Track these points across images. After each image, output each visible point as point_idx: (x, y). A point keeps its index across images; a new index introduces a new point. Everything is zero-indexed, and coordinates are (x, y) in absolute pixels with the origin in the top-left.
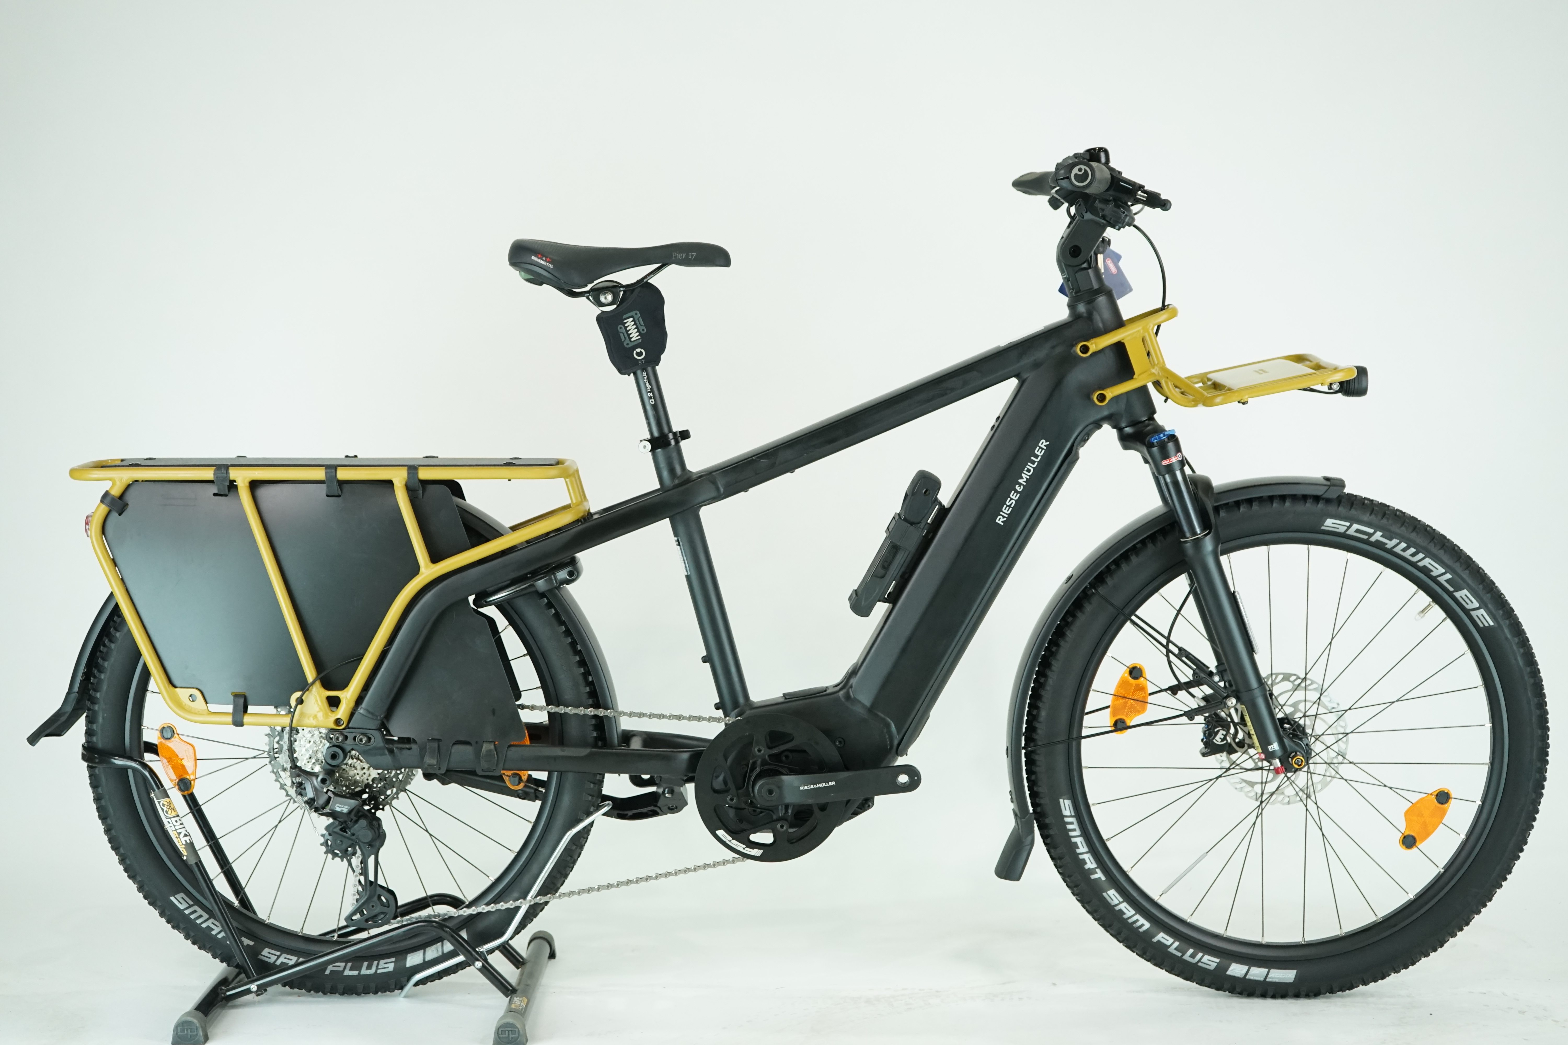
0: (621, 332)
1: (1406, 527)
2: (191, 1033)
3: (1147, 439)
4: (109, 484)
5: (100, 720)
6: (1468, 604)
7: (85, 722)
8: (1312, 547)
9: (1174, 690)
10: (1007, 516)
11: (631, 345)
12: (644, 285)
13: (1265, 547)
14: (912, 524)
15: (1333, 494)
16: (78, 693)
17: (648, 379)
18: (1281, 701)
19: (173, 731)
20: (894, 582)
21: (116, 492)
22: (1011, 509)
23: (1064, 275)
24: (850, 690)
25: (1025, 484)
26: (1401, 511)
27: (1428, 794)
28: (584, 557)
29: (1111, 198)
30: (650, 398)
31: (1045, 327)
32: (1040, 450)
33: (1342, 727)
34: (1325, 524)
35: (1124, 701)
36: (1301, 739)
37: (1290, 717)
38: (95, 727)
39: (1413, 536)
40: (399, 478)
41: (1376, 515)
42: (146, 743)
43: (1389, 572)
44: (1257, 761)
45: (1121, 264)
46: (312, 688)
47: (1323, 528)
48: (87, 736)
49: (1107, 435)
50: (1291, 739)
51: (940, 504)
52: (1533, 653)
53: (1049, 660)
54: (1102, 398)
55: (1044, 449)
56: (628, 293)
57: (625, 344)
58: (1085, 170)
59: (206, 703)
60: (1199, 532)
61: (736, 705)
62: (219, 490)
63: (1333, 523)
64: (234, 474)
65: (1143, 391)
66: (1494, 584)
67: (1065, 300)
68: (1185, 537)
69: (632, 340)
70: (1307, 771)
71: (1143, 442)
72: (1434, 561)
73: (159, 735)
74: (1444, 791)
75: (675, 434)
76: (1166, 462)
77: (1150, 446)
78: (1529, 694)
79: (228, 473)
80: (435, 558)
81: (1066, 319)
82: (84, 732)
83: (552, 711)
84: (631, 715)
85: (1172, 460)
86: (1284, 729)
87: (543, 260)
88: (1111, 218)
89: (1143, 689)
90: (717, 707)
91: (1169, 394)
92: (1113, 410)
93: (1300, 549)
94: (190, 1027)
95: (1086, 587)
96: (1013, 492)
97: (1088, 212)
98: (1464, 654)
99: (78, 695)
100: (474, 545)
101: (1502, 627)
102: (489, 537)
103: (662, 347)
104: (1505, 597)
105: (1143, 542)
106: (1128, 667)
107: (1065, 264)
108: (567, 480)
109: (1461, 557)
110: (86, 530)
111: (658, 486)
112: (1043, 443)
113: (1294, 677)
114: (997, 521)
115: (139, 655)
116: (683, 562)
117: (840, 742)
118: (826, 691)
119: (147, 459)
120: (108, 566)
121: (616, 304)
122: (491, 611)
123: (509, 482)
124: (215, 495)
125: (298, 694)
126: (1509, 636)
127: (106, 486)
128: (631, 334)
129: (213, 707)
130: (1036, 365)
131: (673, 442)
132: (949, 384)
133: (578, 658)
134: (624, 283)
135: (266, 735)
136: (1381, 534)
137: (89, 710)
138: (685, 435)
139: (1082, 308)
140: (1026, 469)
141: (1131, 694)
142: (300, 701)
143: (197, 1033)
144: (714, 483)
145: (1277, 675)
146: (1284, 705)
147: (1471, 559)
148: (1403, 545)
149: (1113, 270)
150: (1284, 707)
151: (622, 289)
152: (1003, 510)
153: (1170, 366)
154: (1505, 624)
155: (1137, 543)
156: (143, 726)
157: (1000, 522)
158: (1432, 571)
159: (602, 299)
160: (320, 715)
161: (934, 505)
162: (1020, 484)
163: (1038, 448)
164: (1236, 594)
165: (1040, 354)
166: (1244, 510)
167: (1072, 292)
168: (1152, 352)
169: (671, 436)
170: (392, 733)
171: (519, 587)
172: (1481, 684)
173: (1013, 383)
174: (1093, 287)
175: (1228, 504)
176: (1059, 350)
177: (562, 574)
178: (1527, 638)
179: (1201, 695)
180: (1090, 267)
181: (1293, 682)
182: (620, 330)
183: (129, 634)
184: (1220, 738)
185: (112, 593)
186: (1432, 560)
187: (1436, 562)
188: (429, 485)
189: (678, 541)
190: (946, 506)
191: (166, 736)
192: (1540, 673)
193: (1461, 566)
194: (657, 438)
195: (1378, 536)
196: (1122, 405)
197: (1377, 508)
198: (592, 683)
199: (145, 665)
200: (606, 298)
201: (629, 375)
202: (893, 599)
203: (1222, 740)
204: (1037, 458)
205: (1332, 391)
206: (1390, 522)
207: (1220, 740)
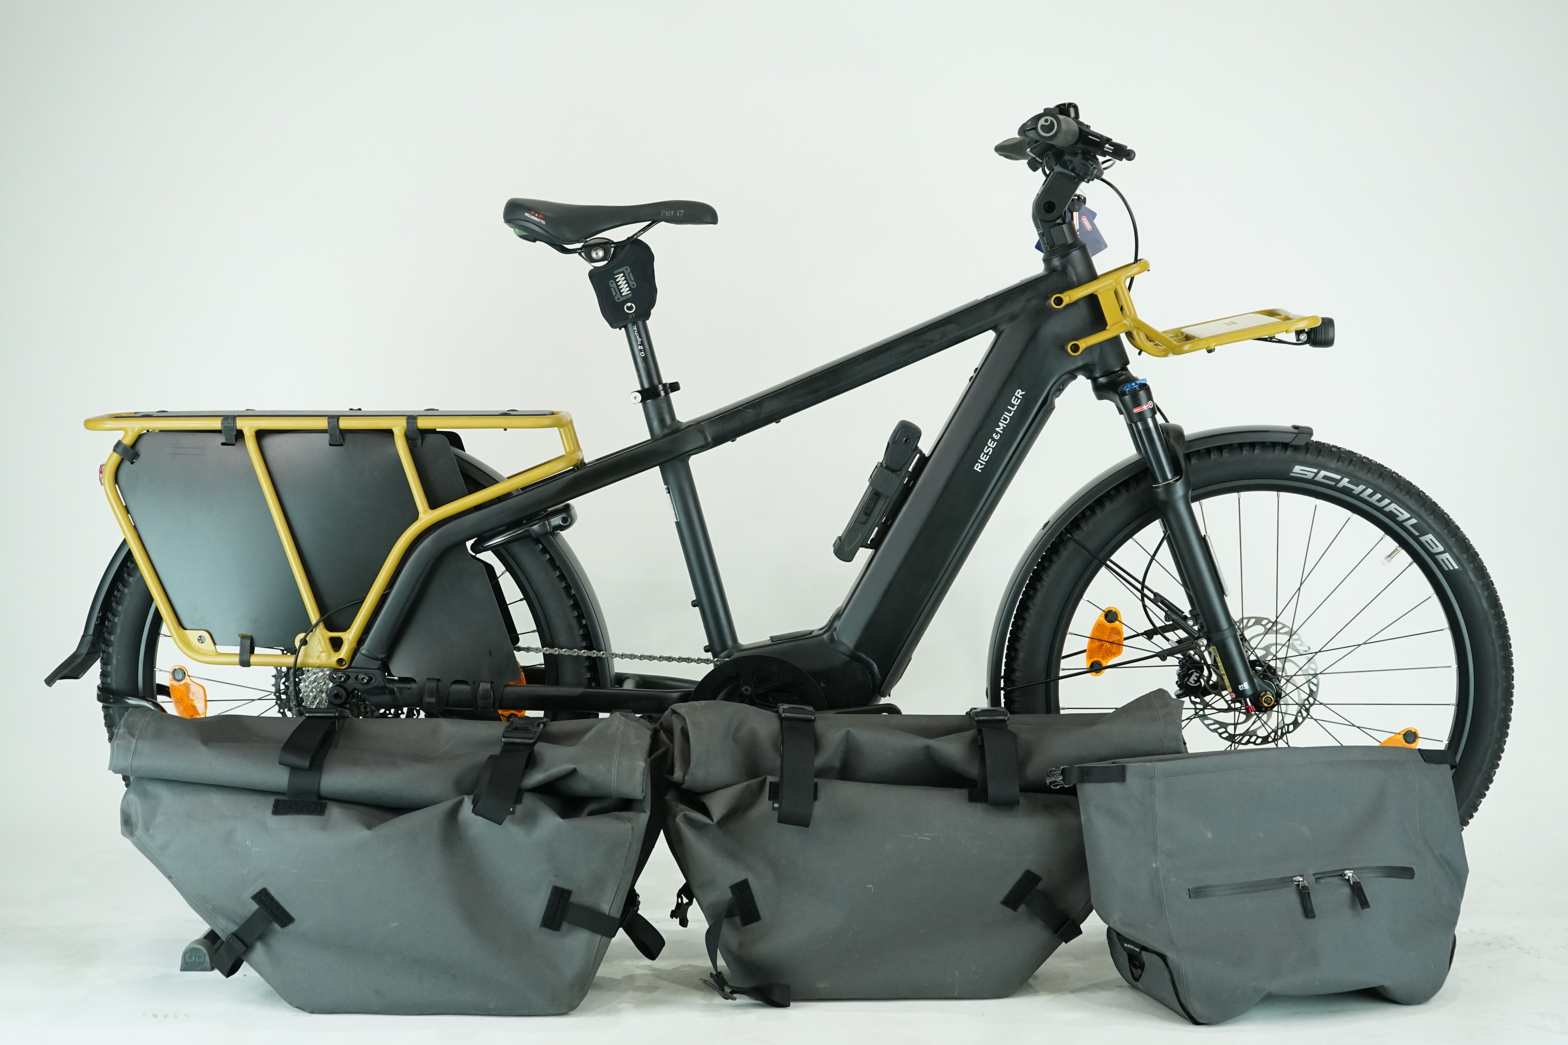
0: (612, 287)
1: (1372, 473)
2: (198, 960)
3: (1120, 388)
4: (122, 433)
5: (115, 662)
6: (1433, 548)
7: (100, 664)
8: (1282, 494)
9: (1149, 635)
10: (984, 463)
11: (622, 299)
12: (634, 242)
13: (1236, 494)
14: (893, 471)
15: (1300, 442)
16: (92, 635)
17: (639, 332)
18: (1253, 643)
19: (185, 673)
20: (877, 528)
21: (128, 441)
22: (988, 456)
23: (1039, 231)
24: (834, 633)
25: (1002, 432)
26: (1368, 459)
27: (1396, 733)
28: (577, 504)
29: (1080, 151)
30: (641, 351)
31: (1021, 281)
32: (1017, 399)
33: (1312, 669)
34: (1293, 471)
35: (1100, 643)
36: (1271, 680)
37: (1261, 660)
38: (109, 668)
39: (1379, 482)
40: (399, 428)
41: (1343, 462)
42: (159, 686)
43: (1357, 518)
44: (1230, 702)
45: (1096, 221)
46: (316, 629)
47: (1292, 474)
48: (102, 677)
49: (1082, 385)
50: (1262, 679)
51: (921, 452)
52: (1498, 596)
53: (1027, 604)
54: (1076, 348)
55: (1020, 398)
56: (619, 250)
57: (616, 299)
58: (1051, 121)
59: (215, 644)
60: (1170, 478)
61: (724, 647)
62: (226, 440)
63: (1301, 470)
64: (240, 424)
65: (1116, 341)
66: (1459, 529)
67: (1041, 255)
68: (1157, 482)
69: (623, 294)
70: (1277, 710)
71: (1115, 391)
72: (1399, 506)
73: (171, 677)
74: (1411, 731)
75: (664, 385)
76: (1137, 410)
77: (1122, 394)
78: (1494, 635)
79: (234, 423)
80: (434, 504)
81: (1042, 273)
82: (100, 674)
83: (547, 653)
84: (623, 656)
85: (1143, 408)
86: (1256, 671)
87: (535, 216)
88: (1080, 171)
89: (1118, 632)
90: (707, 650)
91: (1143, 347)
92: (1087, 360)
93: (1270, 496)
94: (198, 954)
95: (1062, 532)
96: (990, 440)
97: (1058, 165)
98: (1430, 597)
99: (92, 637)
100: (471, 492)
101: (1467, 570)
102: (486, 485)
103: (652, 303)
104: (1470, 542)
105: (1117, 488)
106: (1103, 611)
107: (1040, 220)
108: (561, 430)
109: (1426, 503)
110: (100, 478)
111: (649, 438)
112: (1019, 393)
113: (1267, 621)
114: (975, 468)
115: (151, 600)
116: (673, 509)
117: (824, 682)
118: (811, 633)
119: (160, 412)
120: (120, 513)
121: (607, 260)
122: (488, 557)
123: (505, 431)
124: (223, 444)
125: (301, 636)
126: (1473, 579)
127: (118, 436)
128: (622, 289)
129: (221, 649)
130: (1013, 317)
131: (662, 394)
132: (928, 336)
133: (572, 602)
134: (615, 241)
135: (273, 676)
136: (1348, 480)
137: (104, 652)
138: (675, 387)
139: (1056, 262)
140: (1003, 418)
141: (1107, 637)
142: (304, 642)
143: (205, 960)
144: (702, 432)
145: (1249, 619)
146: (1255, 648)
147: (1436, 504)
148: (1370, 491)
149: (1089, 227)
150: (1256, 650)
151: (612, 245)
152: (981, 457)
153: (1143, 316)
154: (1469, 568)
155: (1111, 490)
156: (155, 668)
157: (978, 469)
158: (1398, 516)
159: (594, 255)
160: (324, 655)
161: (914, 453)
162: (997, 433)
163: (1014, 397)
164: (1207, 537)
165: (1016, 306)
166: (1215, 457)
167: (1047, 247)
168: (1125, 307)
169: (660, 387)
170: (393, 673)
171: (515, 533)
172: (1448, 627)
173: (990, 336)
174: (1067, 242)
175: (1199, 451)
176: (1034, 302)
177: (556, 521)
178: (1492, 582)
179: (1176, 639)
180: (1064, 223)
181: (1264, 626)
182: (611, 285)
183: (142, 578)
184: (1194, 680)
185: (125, 540)
186: (1398, 505)
187: (1401, 507)
188: (429, 435)
189: (668, 488)
190: (927, 455)
191: (177, 678)
192: (1504, 616)
193: (1426, 511)
194: (647, 389)
195: (1345, 482)
196: (1096, 357)
197: (1343, 455)
198: (586, 625)
199: (157, 610)
200: (597, 254)
201: (620, 329)
202: (875, 545)
203: (1196, 682)
204: (1013, 408)
205: (1300, 342)
206: (1357, 468)
207: (1193, 682)
